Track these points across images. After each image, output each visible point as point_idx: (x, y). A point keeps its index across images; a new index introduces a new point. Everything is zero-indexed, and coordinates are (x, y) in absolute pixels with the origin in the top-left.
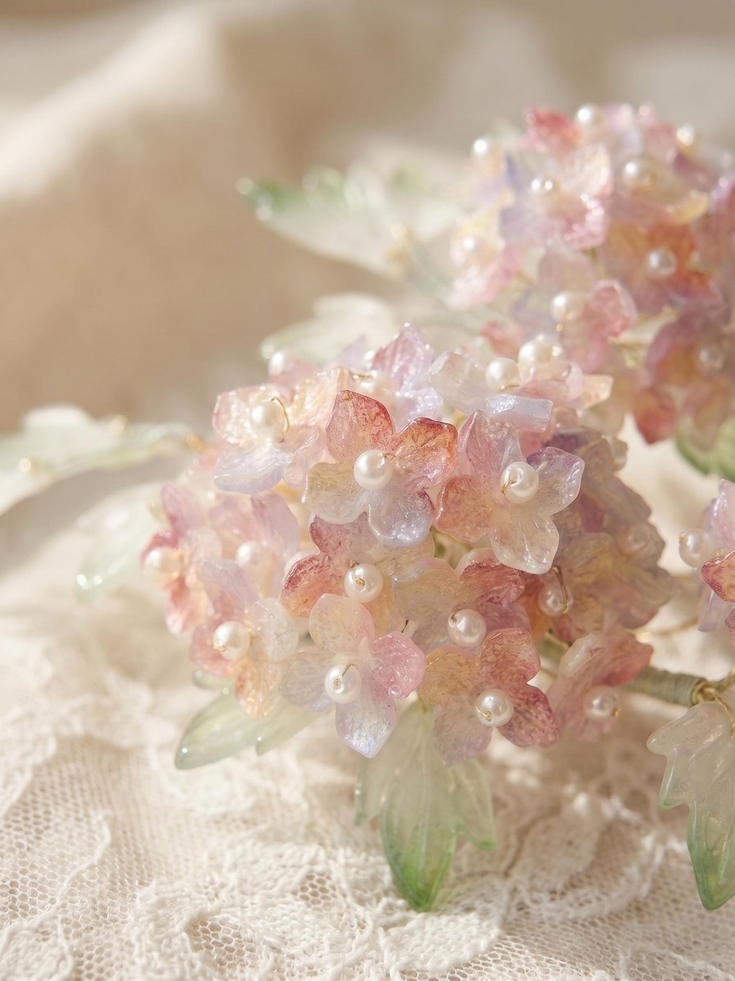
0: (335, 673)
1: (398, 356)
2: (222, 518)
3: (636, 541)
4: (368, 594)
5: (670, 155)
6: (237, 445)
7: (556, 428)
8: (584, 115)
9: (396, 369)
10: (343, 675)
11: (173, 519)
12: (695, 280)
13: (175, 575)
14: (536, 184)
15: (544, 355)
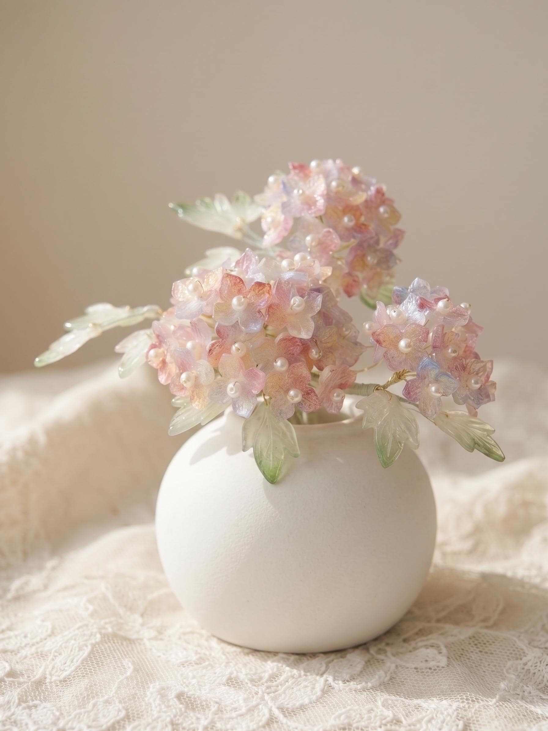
0: (231, 386)
1: (245, 262)
2: (179, 334)
3: (346, 330)
4: (242, 353)
5: (350, 178)
6: (184, 301)
7: (311, 286)
8: (313, 164)
9: (244, 267)
10: (234, 386)
11: (158, 337)
12: (363, 227)
13: (161, 359)
14: (295, 191)
15: (303, 259)
